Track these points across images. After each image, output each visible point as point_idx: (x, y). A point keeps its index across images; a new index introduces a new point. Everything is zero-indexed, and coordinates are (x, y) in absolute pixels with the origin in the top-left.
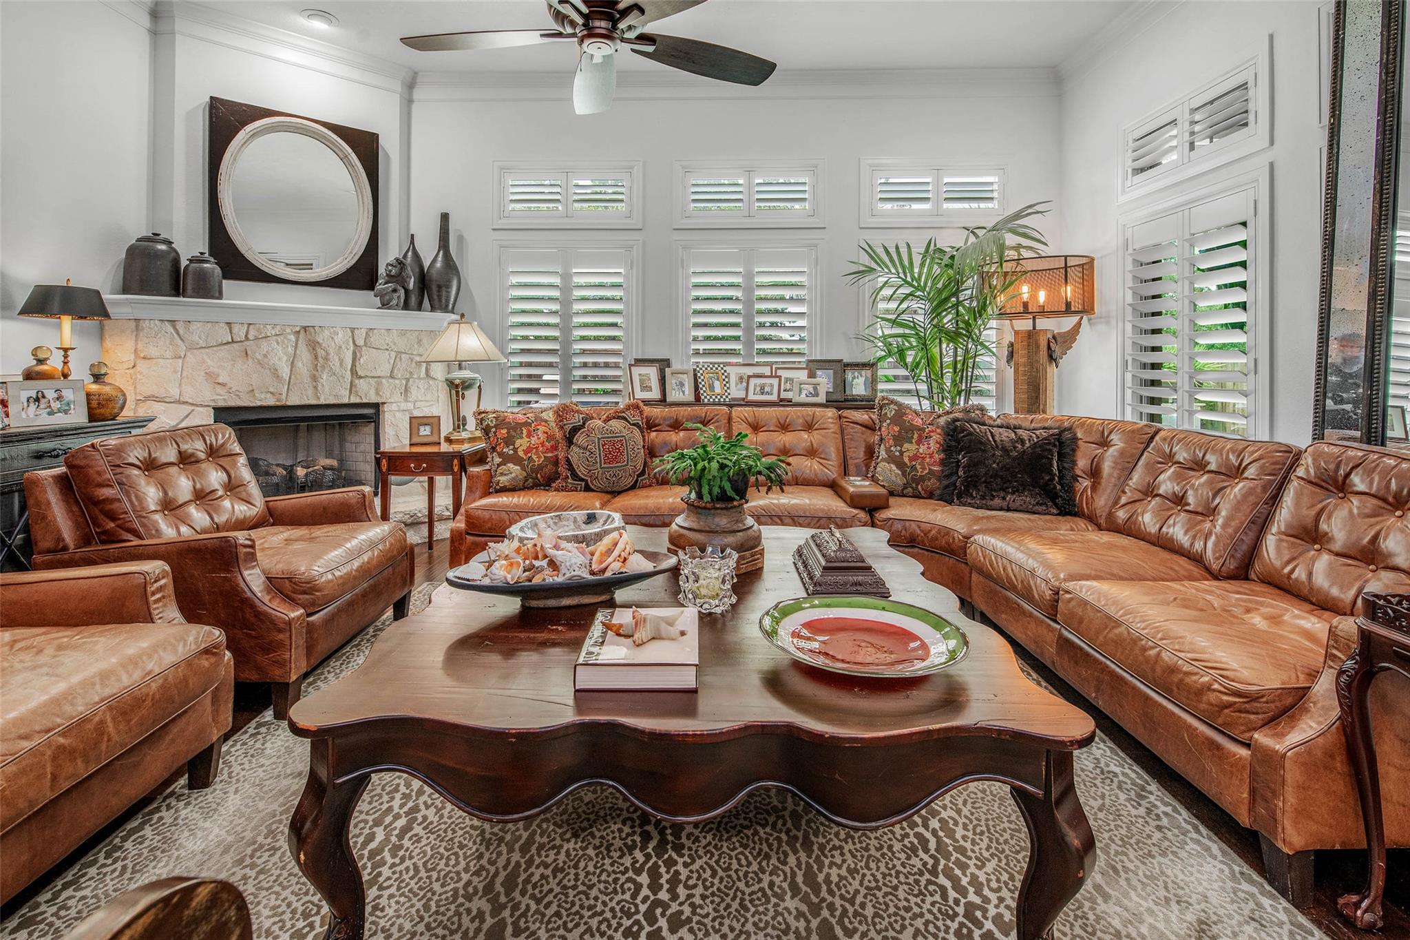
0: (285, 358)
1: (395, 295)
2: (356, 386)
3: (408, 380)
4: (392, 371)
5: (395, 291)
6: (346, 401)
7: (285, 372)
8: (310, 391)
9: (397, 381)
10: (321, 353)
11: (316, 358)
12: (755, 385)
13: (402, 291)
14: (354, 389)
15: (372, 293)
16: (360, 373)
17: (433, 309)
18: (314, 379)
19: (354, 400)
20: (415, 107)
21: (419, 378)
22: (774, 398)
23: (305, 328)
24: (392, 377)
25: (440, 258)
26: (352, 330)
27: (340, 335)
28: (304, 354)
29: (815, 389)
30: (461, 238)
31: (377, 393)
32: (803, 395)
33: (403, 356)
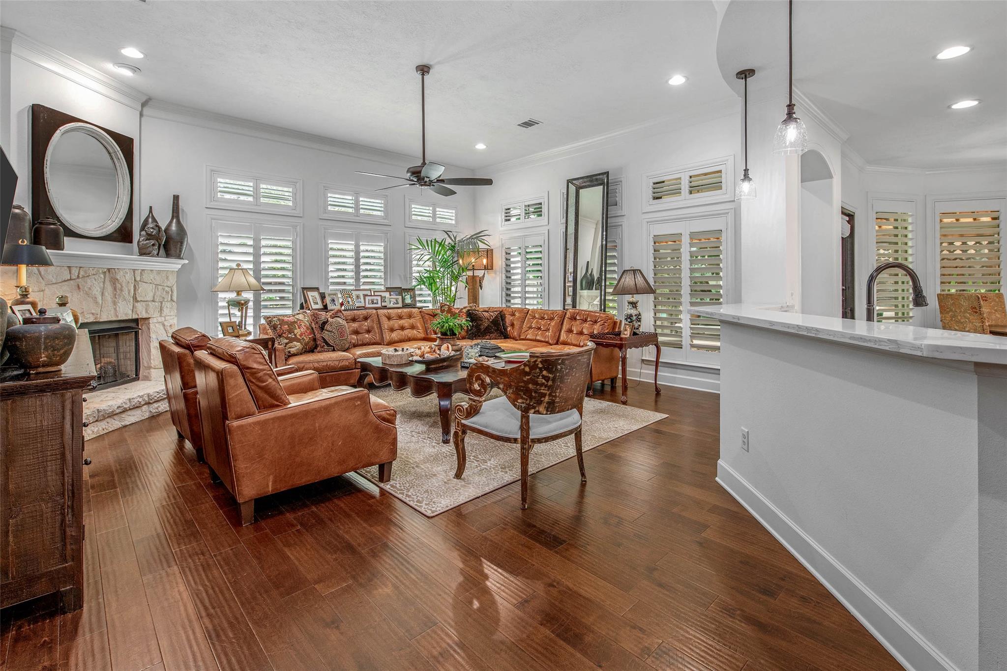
0: (99, 290)
1: (154, 248)
2: (136, 308)
3: (161, 303)
4: (154, 297)
5: (153, 245)
6: (129, 317)
7: (99, 299)
8: (113, 312)
9: (157, 304)
10: (118, 286)
11: (115, 289)
12: (369, 300)
13: (158, 245)
14: (134, 310)
16: (139, 299)
17: (169, 256)
18: (115, 303)
19: (135, 317)
21: (167, 301)
22: (378, 305)
23: (109, 270)
24: (153, 301)
25: (174, 222)
26: (134, 271)
27: (127, 274)
28: (109, 287)
29: (397, 301)
31: (147, 312)
32: (392, 304)
33: (159, 287)
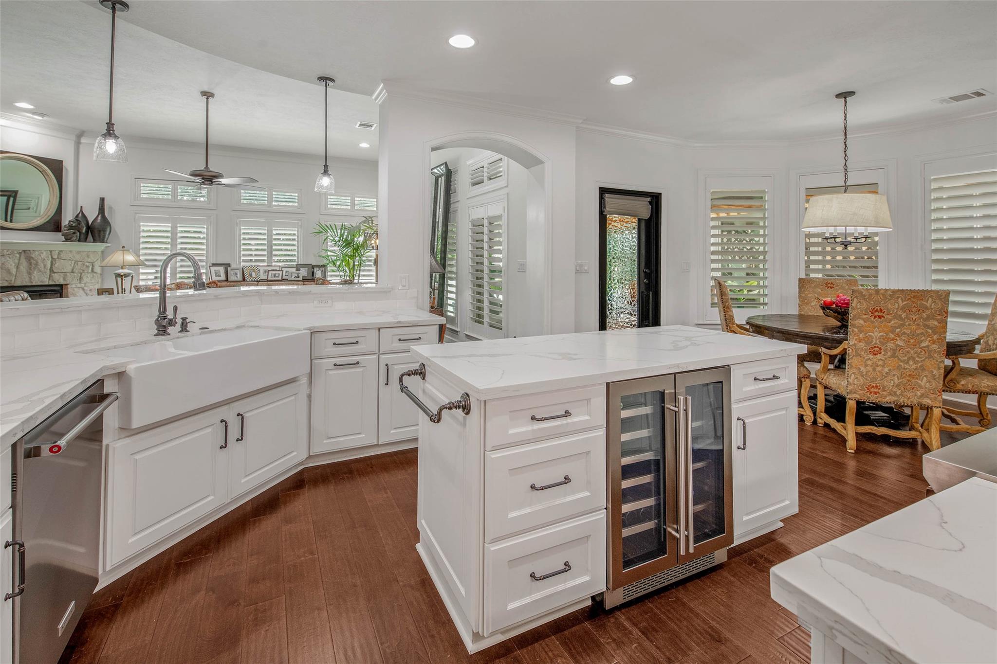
0: (14, 265)
1: (75, 235)
2: (52, 277)
3: (81, 274)
4: (73, 270)
5: (74, 233)
6: (47, 283)
7: (14, 271)
8: (27, 279)
9: (75, 274)
10: (33, 262)
11: (31, 264)
12: (272, 274)
13: (78, 233)
14: (51, 278)
15: (61, 233)
16: (55, 271)
17: (95, 241)
18: (30, 273)
19: (51, 283)
20: (81, 146)
21: (88, 273)
22: (280, 278)
23: (24, 251)
24: (72, 272)
25: (99, 218)
26: (51, 252)
27: (44, 254)
28: (24, 263)
29: (298, 275)
30: (111, 208)
31: (64, 279)
33: (79, 263)
